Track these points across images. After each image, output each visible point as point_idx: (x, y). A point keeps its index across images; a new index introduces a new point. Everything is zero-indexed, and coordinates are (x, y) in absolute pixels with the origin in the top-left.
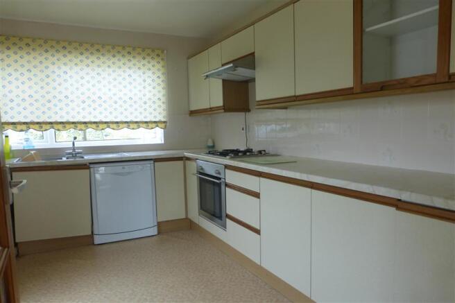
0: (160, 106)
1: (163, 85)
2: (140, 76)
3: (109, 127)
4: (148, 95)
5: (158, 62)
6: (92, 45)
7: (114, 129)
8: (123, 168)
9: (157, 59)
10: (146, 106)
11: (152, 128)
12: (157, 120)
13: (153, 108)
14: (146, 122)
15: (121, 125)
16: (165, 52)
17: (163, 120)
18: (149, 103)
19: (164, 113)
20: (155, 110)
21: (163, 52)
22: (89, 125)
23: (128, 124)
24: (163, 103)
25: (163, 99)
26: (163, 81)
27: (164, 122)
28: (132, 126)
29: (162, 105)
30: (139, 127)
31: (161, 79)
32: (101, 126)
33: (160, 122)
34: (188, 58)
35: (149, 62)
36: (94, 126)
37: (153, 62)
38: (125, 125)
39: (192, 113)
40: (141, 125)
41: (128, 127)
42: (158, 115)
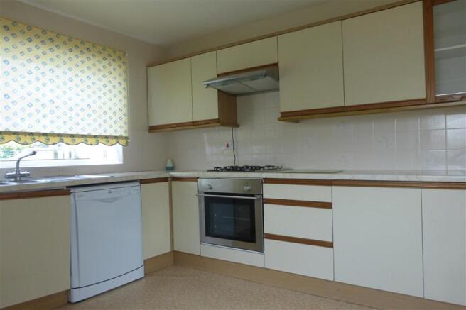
0: (121, 118)
1: (124, 93)
2: (99, 79)
3: (62, 141)
4: (110, 104)
5: (120, 66)
6: (44, 32)
7: (68, 144)
8: (110, 192)
9: (119, 62)
10: (106, 117)
11: (112, 145)
12: (118, 135)
13: (113, 120)
14: (106, 137)
15: (78, 140)
16: (127, 55)
17: (124, 135)
18: (110, 114)
19: (125, 127)
20: (115, 122)
21: (124, 54)
22: (37, 138)
23: (85, 138)
24: (124, 114)
25: (125, 110)
26: (124, 88)
27: (126, 138)
28: (90, 141)
29: (123, 117)
30: (98, 143)
31: (123, 86)
32: (53, 140)
33: (121, 137)
34: (149, 66)
35: (110, 64)
36: (43, 139)
37: (115, 65)
38: (82, 139)
39: (153, 129)
40: (100, 140)
41: (86, 142)
42: (119, 129)
